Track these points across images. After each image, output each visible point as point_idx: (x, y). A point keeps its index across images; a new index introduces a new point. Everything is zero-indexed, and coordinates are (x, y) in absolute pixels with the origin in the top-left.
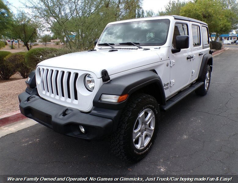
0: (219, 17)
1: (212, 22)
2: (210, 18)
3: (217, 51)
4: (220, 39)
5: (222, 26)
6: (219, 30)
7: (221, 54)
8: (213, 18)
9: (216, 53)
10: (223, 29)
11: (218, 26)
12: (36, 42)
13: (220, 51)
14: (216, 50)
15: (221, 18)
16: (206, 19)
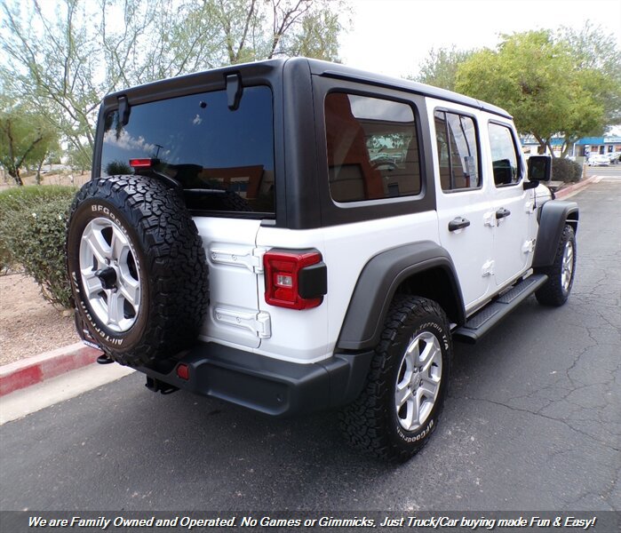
0: (567, 91)
1: (547, 105)
2: (542, 94)
3: (569, 187)
4: (578, 150)
5: (576, 115)
6: (569, 128)
7: (578, 195)
8: (550, 94)
9: (565, 194)
10: (580, 123)
11: (566, 116)
12: (59, 163)
13: (576, 186)
14: (566, 182)
15: (573, 94)
16: (530, 97)
